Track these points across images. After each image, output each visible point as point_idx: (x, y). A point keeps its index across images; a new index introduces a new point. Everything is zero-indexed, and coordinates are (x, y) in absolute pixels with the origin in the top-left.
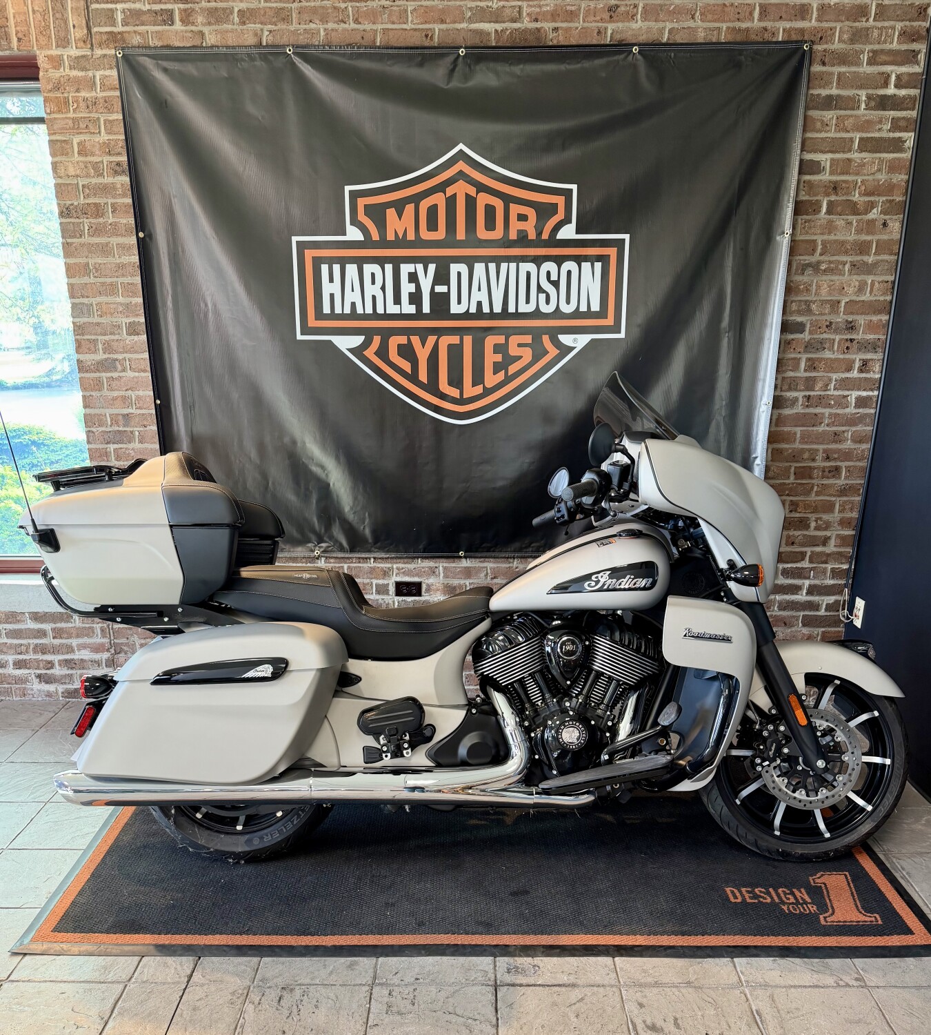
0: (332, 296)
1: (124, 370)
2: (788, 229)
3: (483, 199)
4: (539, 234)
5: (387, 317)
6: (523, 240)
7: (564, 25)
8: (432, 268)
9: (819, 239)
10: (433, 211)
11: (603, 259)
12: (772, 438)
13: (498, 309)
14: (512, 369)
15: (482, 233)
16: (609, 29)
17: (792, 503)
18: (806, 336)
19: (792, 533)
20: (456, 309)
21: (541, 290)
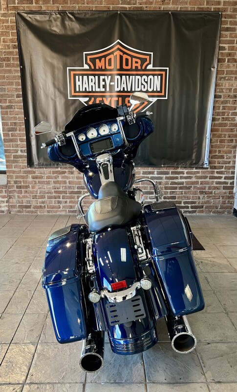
0: (79, 85)
1: (15, 109)
2: (216, 67)
3: (125, 56)
4: (141, 67)
5: (96, 92)
6: (137, 69)
7: (149, 6)
8: (110, 77)
9: (225, 70)
10: (110, 60)
11: (161, 75)
12: (212, 131)
13: (129, 90)
15: (124, 67)
16: (162, 7)
17: (219, 151)
18: (222, 99)
19: (219, 160)
20: (117, 89)
21: (142, 84)
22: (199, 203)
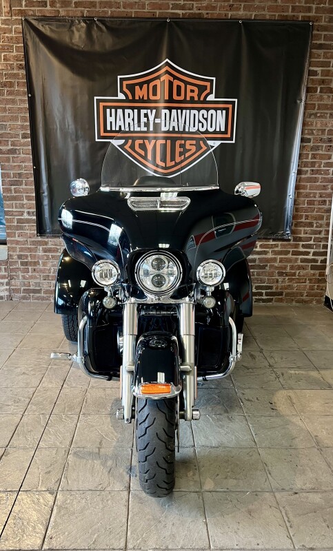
0: (111, 122)
1: (20, 154)
2: (303, 98)
3: (176, 83)
4: (199, 98)
5: (134, 132)
6: (192, 100)
7: (211, 12)
8: (154, 111)
9: (317, 103)
10: (155, 87)
12: (297, 187)
13: (181, 129)
14: (187, 155)
15: (175, 97)
16: (230, 14)
17: (306, 216)
18: (311, 144)
19: (306, 228)
20: (164, 129)
21: (199, 122)
22: (277, 288)
